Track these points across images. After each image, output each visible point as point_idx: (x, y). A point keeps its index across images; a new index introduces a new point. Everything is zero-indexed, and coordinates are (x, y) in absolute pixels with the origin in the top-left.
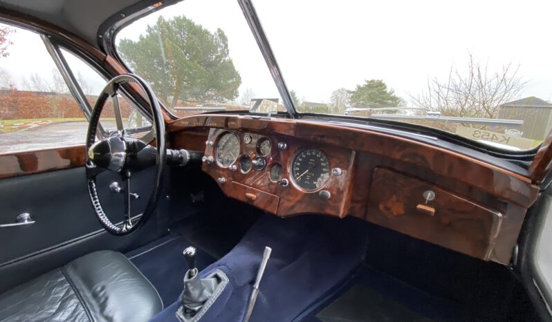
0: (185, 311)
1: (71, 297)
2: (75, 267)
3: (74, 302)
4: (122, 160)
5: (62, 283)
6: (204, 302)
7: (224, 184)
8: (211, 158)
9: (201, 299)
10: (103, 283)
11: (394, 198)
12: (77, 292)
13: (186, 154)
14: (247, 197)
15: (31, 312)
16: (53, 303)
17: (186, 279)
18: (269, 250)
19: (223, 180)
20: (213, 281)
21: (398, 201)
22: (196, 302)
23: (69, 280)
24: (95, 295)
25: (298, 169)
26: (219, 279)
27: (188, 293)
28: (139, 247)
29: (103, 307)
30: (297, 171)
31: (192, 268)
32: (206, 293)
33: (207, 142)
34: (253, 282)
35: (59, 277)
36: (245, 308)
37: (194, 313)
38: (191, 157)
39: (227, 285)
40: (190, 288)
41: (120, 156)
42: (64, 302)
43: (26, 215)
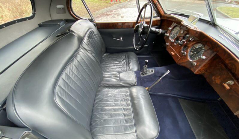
0: (142, 74)
1: (125, 59)
2: (127, 53)
3: (125, 61)
4: (141, 31)
5: (124, 56)
6: (146, 74)
7: (168, 45)
8: (168, 35)
9: (146, 73)
10: (130, 59)
11: (219, 77)
12: (126, 59)
13: (161, 31)
14: (171, 53)
15: (118, 59)
16: (122, 59)
17: (144, 67)
18: (169, 71)
19: (168, 44)
20: (151, 71)
21: (220, 79)
22: (145, 73)
23: (125, 56)
24: (128, 61)
25: (193, 50)
26: (152, 71)
27: (143, 70)
28: (141, 55)
29: (129, 64)
30: (192, 51)
31: (146, 65)
32: (148, 72)
33: (169, 28)
34: (160, 77)
35: (124, 54)
36: (155, 81)
37: (143, 75)
38: (162, 32)
39: (153, 74)
40: (144, 69)
41: (141, 30)
42: (124, 59)
43: (121, 38)
